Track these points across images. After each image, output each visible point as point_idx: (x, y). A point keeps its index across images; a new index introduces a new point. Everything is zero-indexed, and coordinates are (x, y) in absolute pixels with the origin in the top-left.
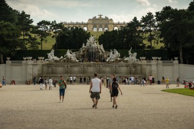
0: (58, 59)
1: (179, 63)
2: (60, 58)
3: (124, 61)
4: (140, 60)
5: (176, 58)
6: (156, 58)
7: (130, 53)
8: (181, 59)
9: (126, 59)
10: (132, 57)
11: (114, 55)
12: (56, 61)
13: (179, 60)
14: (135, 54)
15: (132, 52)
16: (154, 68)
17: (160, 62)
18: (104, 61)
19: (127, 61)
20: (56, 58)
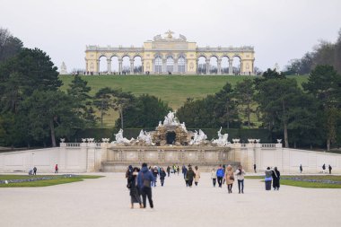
0: (128, 141)
1: (284, 146)
2: (130, 139)
3: (212, 145)
4: (232, 143)
5: (279, 141)
6: (253, 140)
7: (219, 134)
8: (286, 142)
9: (215, 141)
10: (222, 140)
11: (200, 137)
12: (126, 145)
13: (283, 142)
14: (226, 135)
15: (222, 133)
16: (250, 153)
17: (259, 145)
18: (186, 144)
19: (216, 145)
20: (126, 140)
